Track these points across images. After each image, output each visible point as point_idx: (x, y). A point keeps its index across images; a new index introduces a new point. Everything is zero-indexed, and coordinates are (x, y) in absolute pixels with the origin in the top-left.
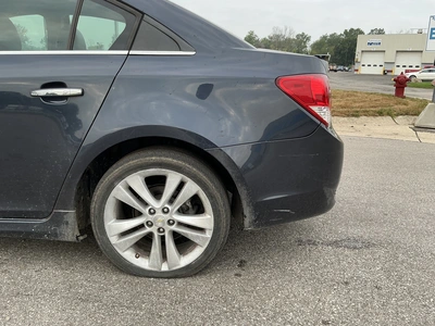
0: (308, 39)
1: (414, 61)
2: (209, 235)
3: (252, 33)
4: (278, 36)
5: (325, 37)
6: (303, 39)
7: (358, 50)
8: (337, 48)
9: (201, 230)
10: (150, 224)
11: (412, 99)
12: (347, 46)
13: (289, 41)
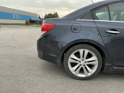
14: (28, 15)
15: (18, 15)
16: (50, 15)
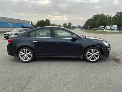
14: (20, 23)
15: (10, 23)
16: (41, 22)
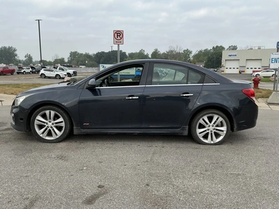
0: (191, 52)
1: (257, 65)
2: (225, 132)
3: (156, 50)
4: (172, 51)
5: (201, 51)
6: (187, 52)
7: (223, 59)
8: (209, 58)
9: (222, 131)
10: (208, 130)
11: (263, 90)
12: (215, 56)
13: (179, 54)
